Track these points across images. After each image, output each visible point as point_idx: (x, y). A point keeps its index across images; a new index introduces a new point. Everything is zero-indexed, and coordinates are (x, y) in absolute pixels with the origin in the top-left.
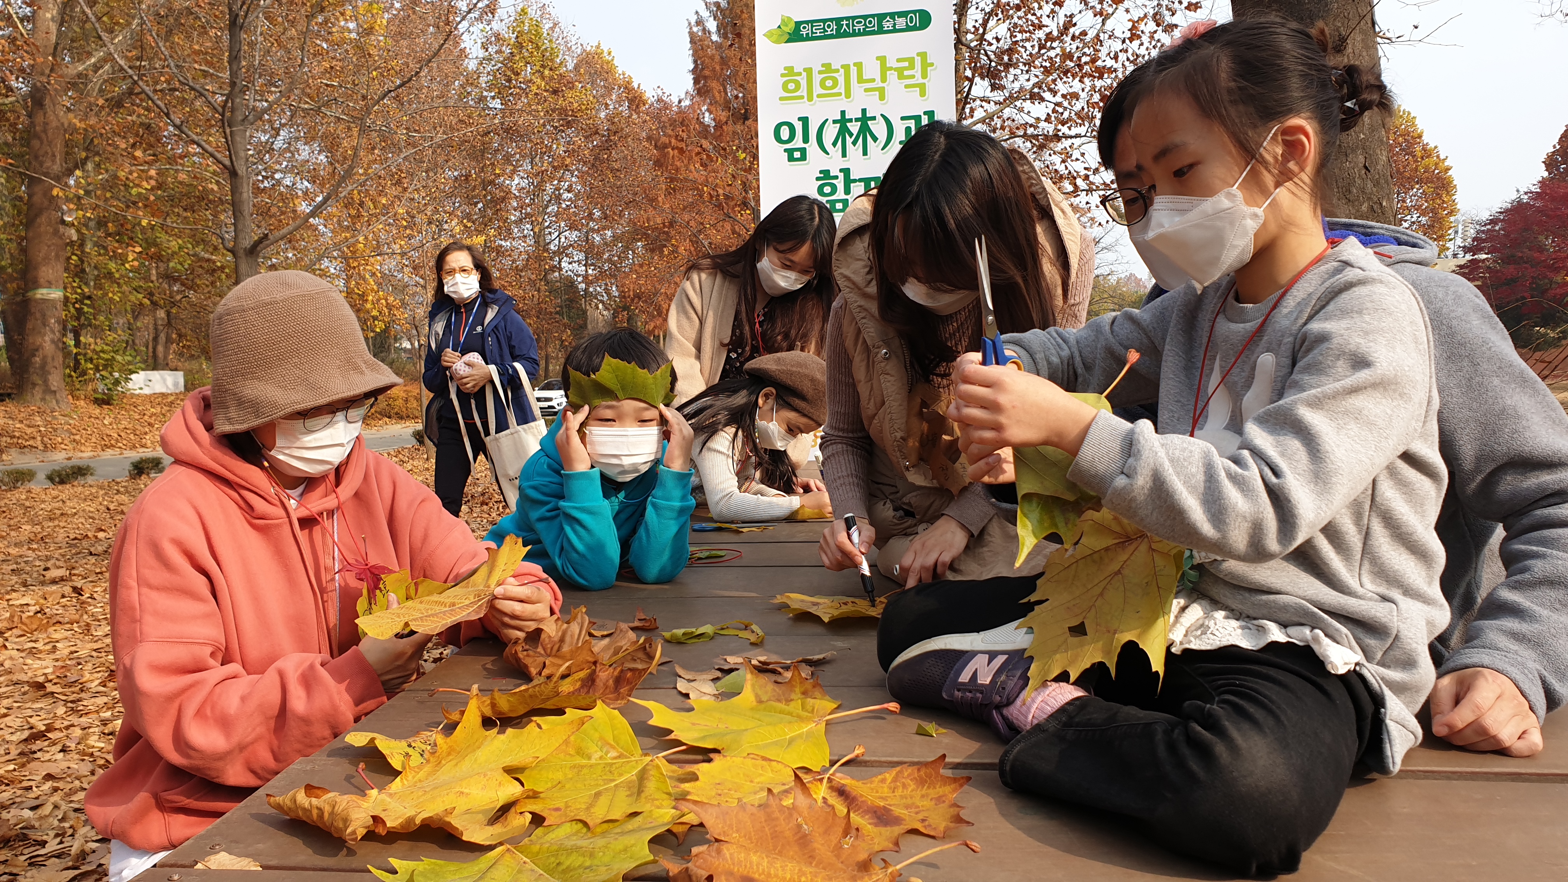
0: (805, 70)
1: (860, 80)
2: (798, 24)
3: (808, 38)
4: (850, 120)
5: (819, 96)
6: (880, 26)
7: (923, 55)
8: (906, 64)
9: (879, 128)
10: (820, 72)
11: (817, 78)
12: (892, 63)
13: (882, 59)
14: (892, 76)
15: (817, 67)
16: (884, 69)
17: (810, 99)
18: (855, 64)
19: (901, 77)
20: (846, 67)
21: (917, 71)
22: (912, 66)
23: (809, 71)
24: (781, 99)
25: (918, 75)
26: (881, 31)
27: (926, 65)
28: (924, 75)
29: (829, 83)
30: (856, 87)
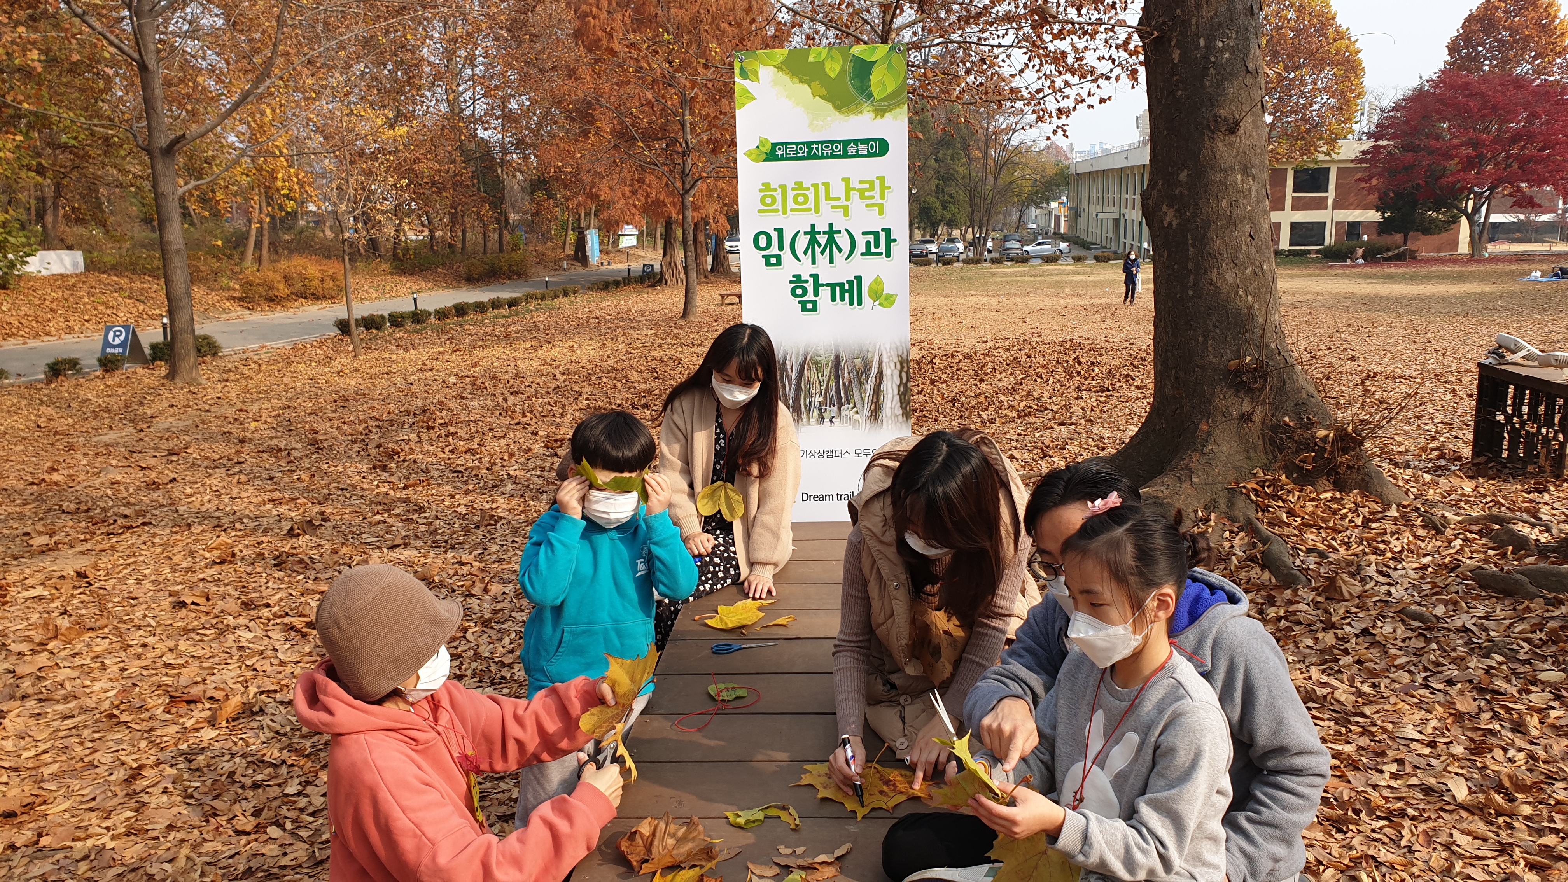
0: (780, 186)
1: (828, 198)
2: (774, 145)
3: (783, 159)
4: (819, 233)
5: (792, 210)
6: (846, 151)
7: (882, 179)
8: (867, 186)
9: (843, 241)
10: (793, 189)
11: (790, 194)
12: (855, 184)
13: (846, 181)
14: (855, 196)
15: (790, 185)
16: (848, 190)
17: (785, 212)
18: (823, 184)
19: (863, 197)
20: (816, 186)
21: (876, 193)
22: (872, 188)
23: (783, 187)
24: (759, 211)
25: (877, 196)
26: (845, 155)
27: (884, 188)
28: (882, 197)
29: (801, 199)
30: (825, 205)
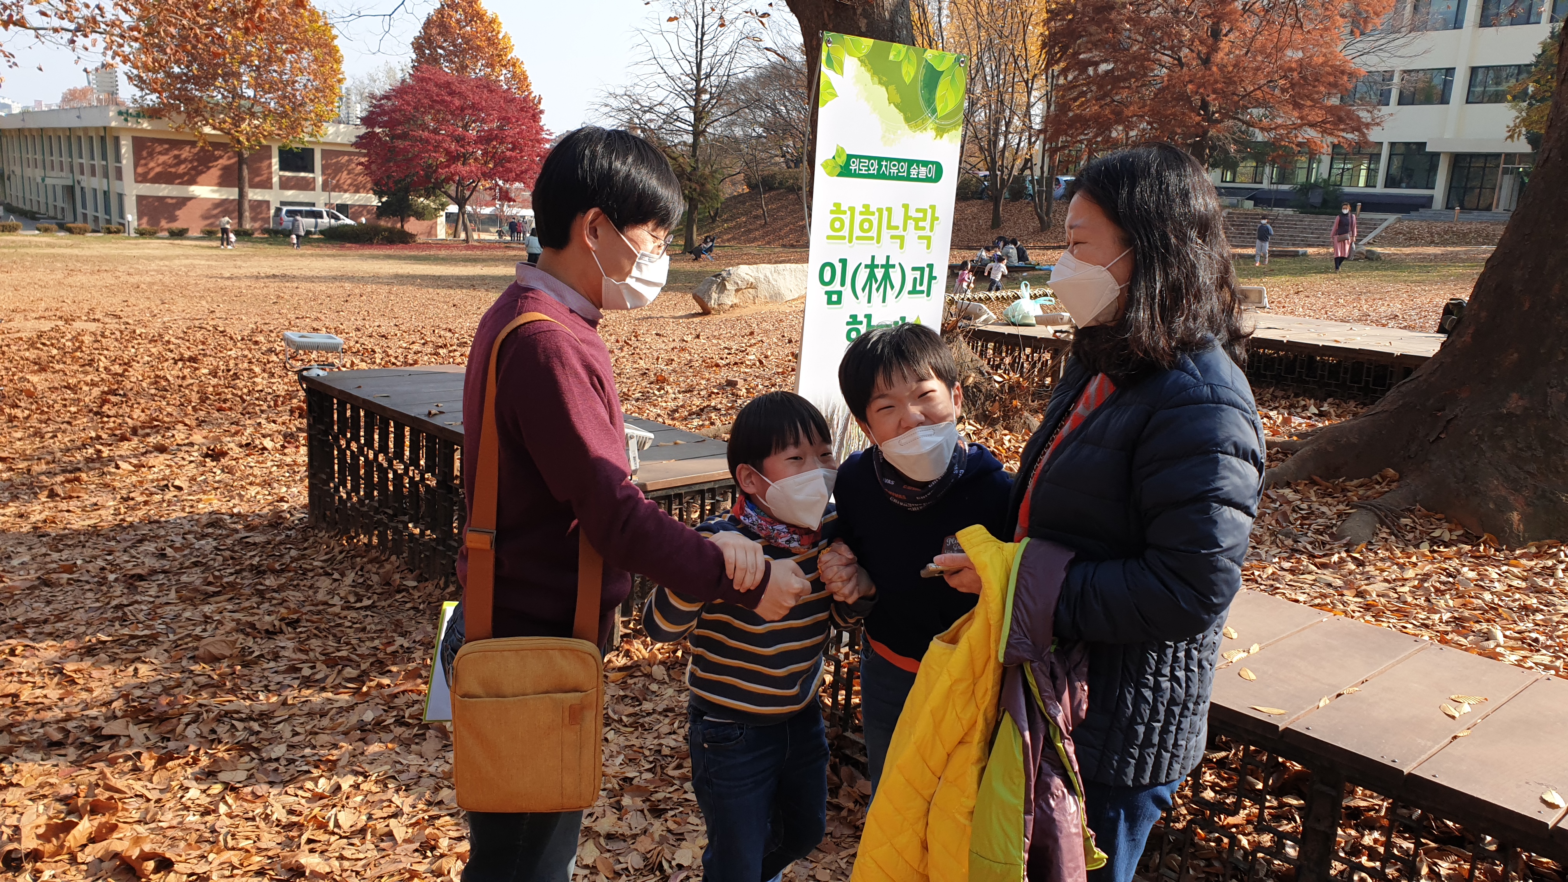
0: (850, 208)
1: (889, 226)
2: (850, 157)
4: (877, 266)
5: (858, 238)
6: (909, 173)
8: (921, 215)
9: (895, 276)
10: (861, 213)
11: (858, 218)
12: (912, 213)
13: (906, 206)
14: (911, 224)
15: (859, 208)
16: (907, 217)
17: (850, 241)
18: (886, 209)
19: (917, 228)
20: (880, 210)
21: (926, 224)
22: (924, 219)
24: (829, 237)
25: (928, 228)
26: (908, 178)
27: (934, 218)
30: (886, 234)
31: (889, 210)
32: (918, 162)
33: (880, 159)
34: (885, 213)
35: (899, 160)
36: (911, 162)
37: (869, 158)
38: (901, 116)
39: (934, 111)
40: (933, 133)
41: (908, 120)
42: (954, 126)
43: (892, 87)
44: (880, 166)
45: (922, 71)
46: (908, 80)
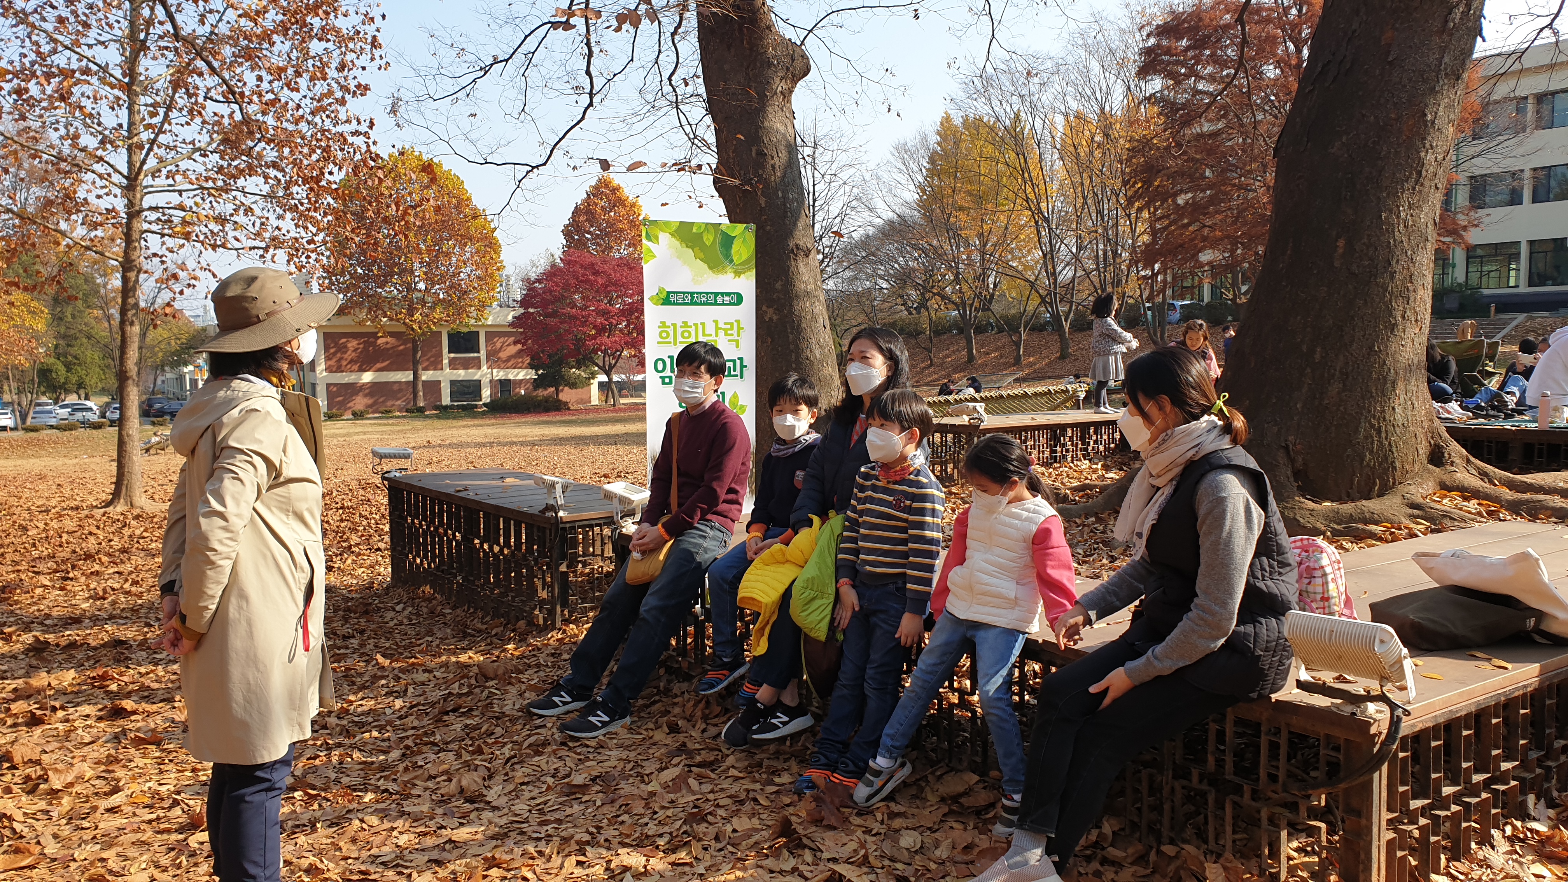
0: (672, 324)
2: (668, 293)
3: (674, 304)
6: (715, 300)
7: (738, 321)
8: (729, 326)
10: (681, 327)
11: (679, 331)
12: (721, 325)
13: (716, 322)
14: (721, 333)
15: (679, 324)
17: (675, 344)
18: (701, 323)
19: (726, 334)
20: (696, 325)
21: (734, 332)
22: (732, 329)
23: (674, 325)
24: (658, 343)
25: (736, 334)
26: (716, 304)
27: (740, 328)
28: (738, 335)
29: (686, 334)
31: (703, 324)
32: (722, 294)
33: (692, 294)
34: (700, 327)
35: (707, 293)
36: (716, 294)
37: (684, 293)
38: (706, 266)
39: (732, 261)
40: (733, 275)
41: (711, 268)
42: (749, 269)
43: (696, 249)
44: (693, 298)
45: (719, 238)
46: (708, 244)
